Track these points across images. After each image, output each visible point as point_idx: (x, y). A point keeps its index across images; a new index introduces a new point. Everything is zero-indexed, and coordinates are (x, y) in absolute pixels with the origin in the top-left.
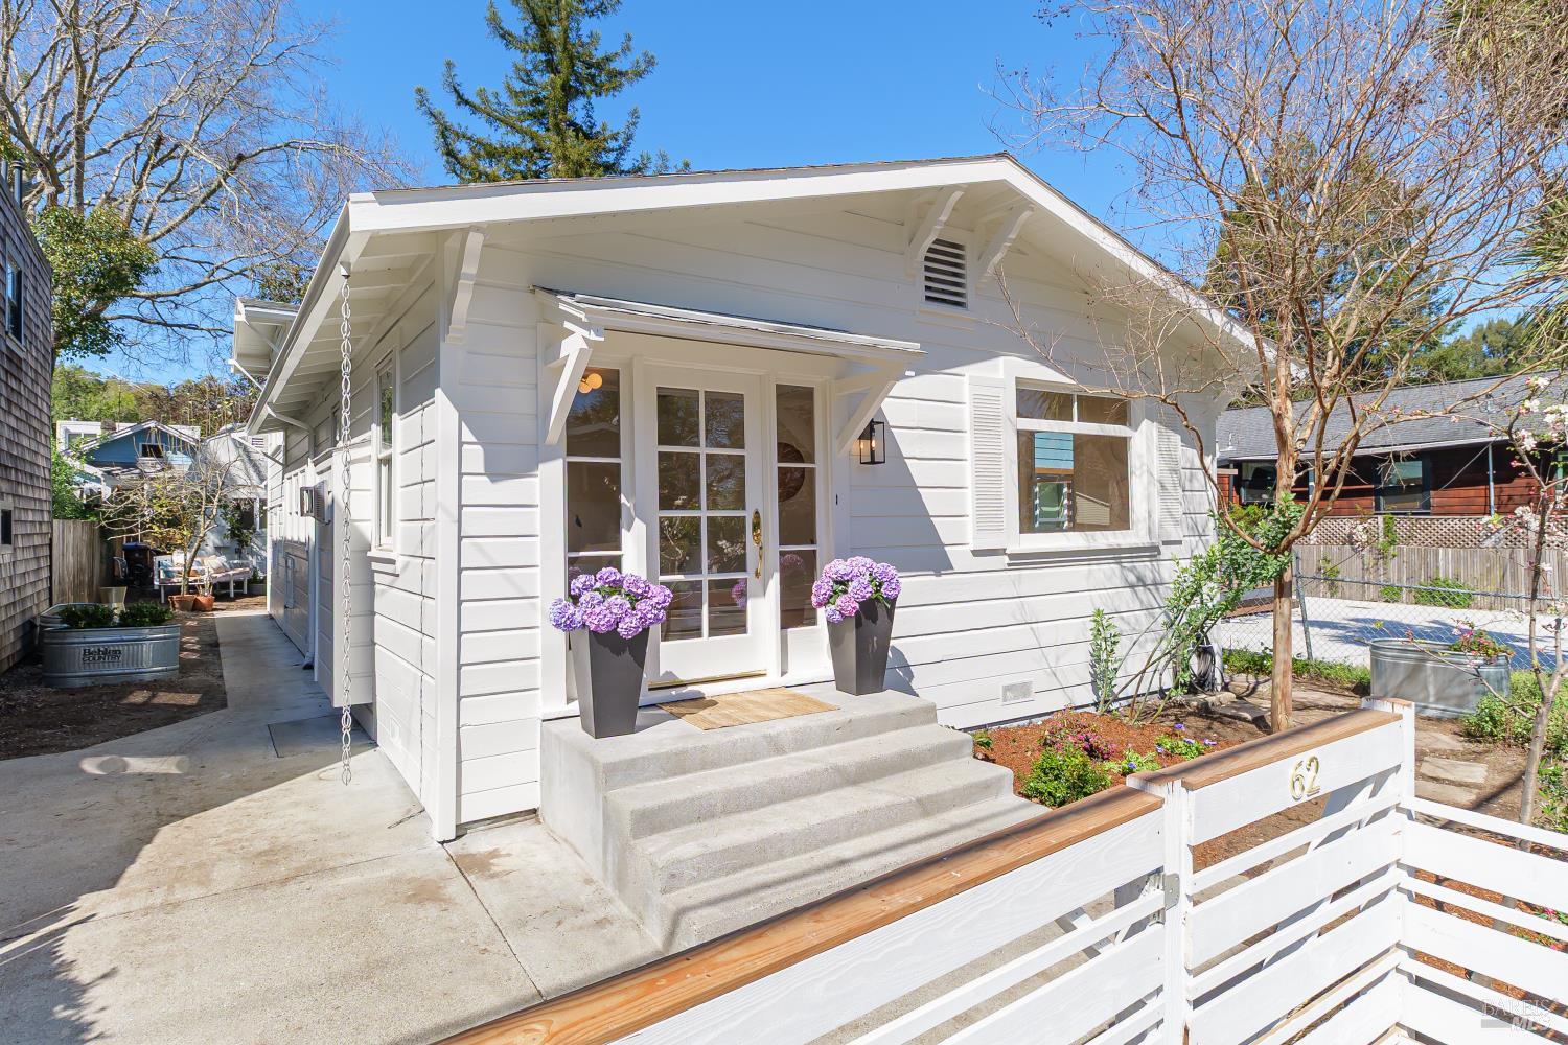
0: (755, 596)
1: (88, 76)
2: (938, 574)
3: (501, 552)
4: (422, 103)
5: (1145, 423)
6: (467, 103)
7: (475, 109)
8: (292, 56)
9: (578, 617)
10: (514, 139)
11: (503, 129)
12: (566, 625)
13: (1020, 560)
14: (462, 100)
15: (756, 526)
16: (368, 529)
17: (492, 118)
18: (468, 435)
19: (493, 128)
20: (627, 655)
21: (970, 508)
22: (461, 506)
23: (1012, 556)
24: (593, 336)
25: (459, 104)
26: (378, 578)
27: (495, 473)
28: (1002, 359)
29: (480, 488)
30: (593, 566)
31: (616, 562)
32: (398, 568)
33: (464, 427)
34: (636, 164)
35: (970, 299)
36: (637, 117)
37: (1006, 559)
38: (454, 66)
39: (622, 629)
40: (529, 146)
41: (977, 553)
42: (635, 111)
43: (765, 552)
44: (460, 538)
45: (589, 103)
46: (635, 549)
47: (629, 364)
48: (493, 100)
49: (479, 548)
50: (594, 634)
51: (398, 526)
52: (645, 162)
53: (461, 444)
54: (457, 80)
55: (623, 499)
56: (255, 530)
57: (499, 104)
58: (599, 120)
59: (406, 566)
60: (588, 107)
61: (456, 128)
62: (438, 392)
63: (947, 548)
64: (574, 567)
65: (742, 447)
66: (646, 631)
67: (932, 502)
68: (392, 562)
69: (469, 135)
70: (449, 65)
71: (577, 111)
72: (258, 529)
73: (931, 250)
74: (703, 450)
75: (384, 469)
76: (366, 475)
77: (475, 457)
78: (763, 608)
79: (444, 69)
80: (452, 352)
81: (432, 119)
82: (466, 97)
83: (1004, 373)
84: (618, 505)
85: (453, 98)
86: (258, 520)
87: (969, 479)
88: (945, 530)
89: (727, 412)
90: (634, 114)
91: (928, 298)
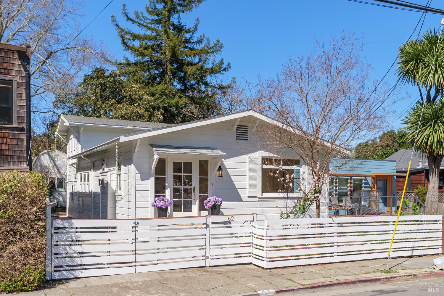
0: (194, 205)
1: (4, 29)
2: (239, 202)
3: (143, 193)
4: (114, 21)
5: (303, 166)
6: (131, 19)
7: (134, 22)
8: (69, 15)
9: (156, 204)
10: (149, 32)
11: (145, 29)
12: (153, 206)
13: (261, 199)
14: (129, 19)
15: (194, 190)
16: (114, 189)
17: (140, 25)
18: (137, 172)
19: (141, 29)
20: (164, 212)
21: (247, 187)
22: (136, 185)
23: (259, 198)
24: (158, 157)
25: (127, 20)
26: (117, 199)
27: (142, 179)
28: (258, 152)
29: (139, 182)
30: (159, 196)
31: (164, 196)
32: (123, 196)
33: (137, 171)
34: (199, 39)
35: (249, 139)
36: (199, 21)
37: (258, 199)
38: (126, 6)
39: (163, 207)
40: (154, 34)
41: (249, 197)
42: (198, 19)
43: (196, 196)
44: (136, 191)
45: (179, 17)
46: (168, 194)
47: (167, 158)
48: (141, 15)
49: (139, 193)
50: (158, 207)
51: (123, 188)
52: (202, 38)
53: (136, 174)
54: (127, 11)
55: (166, 184)
56: (55, 189)
57: (143, 16)
58: (183, 22)
59: (125, 196)
60: (179, 18)
61: (126, 30)
62: (132, 164)
63: (241, 196)
64: (156, 196)
65: (191, 173)
66: (167, 208)
67: (237, 185)
68: (122, 195)
69: (131, 32)
70: (124, 5)
71: (174, 19)
72: (57, 189)
73: (237, 128)
74: (183, 174)
75: (118, 176)
76: (114, 177)
77: (139, 176)
78: (195, 207)
79: (122, 7)
80: (134, 157)
81: (117, 27)
82: (130, 18)
83: (258, 155)
84: (165, 185)
85: (126, 18)
86: (56, 185)
87: (247, 180)
88: (240, 192)
89: (188, 166)
90: (197, 20)
91: (237, 139)
